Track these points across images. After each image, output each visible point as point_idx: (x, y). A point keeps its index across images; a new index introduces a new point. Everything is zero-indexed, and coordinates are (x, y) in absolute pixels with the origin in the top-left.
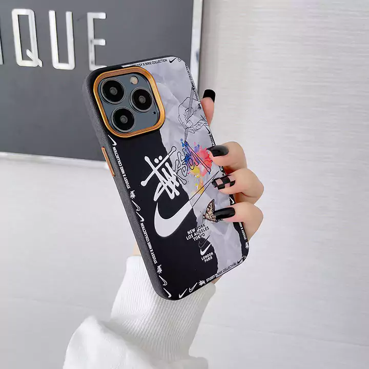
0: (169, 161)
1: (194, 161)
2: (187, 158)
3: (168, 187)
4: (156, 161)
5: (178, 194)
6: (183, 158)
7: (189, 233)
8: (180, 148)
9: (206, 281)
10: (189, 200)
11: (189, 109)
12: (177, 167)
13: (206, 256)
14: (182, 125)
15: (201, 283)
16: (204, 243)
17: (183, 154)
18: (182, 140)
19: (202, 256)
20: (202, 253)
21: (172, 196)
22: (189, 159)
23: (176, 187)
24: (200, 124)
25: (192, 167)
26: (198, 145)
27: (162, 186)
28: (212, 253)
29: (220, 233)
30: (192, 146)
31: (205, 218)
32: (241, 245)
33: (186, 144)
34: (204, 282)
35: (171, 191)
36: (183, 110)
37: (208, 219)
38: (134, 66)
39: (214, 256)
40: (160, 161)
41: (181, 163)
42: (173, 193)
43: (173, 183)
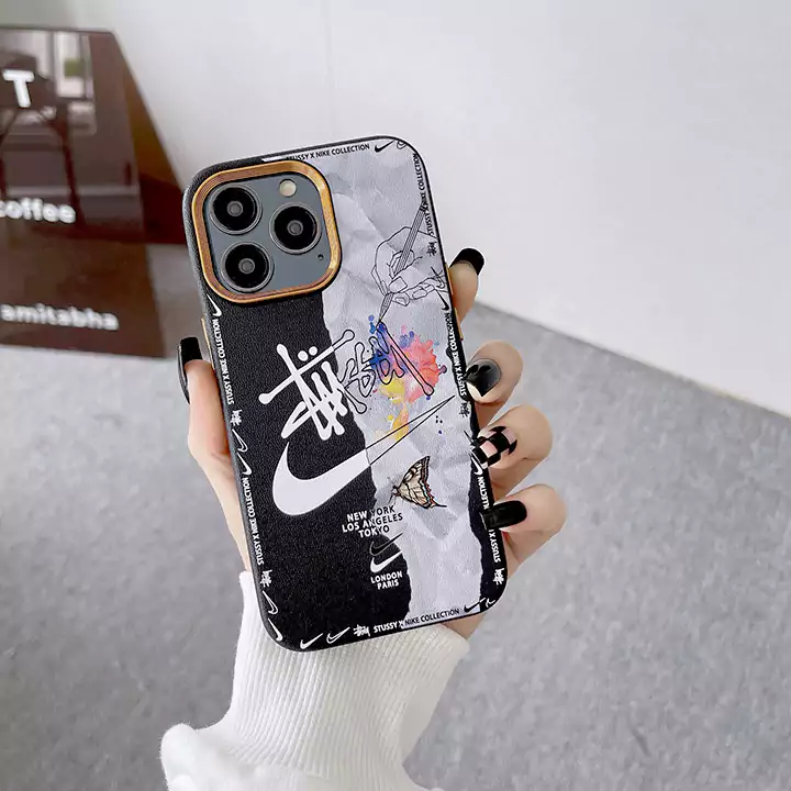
0: (331, 359)
1: (395, 366)
2: (378, 359)
3: (319, 413)
4: (303, 356)
5: (340, 430)
6: (368, 356)
7: (350, 517)
8: (364, 333)
9: (371, 630)
10: (364, 448)
11: (404, 252)
12: (348, 375)
13: (383, 578)
14: (380, 286)
15: (360, 631)
16: (384, 547)
17: (368, 347)
18: (371, 318)
19: (374, 575)
20: (375, 568)
21: (324, 434)
22: (381, 361)
23: (338, 417)
24: (424, 286)
25: (386, 380)
26: (412, 334)
27: (307, 410)
28: (400, 574)
29: (429, 534)
30: (395, 332)
31: (399, 494)
32: (482, 572)
33: (381, 328)
34: (366, 631)
35: (324, 423)
36: (387, 255)
37: (404, 498)
38: (291, 159)
39: (405, 581)
40: (311, 358)
41: (361, 367)
42: (329, 427)
43: (332, 407)
